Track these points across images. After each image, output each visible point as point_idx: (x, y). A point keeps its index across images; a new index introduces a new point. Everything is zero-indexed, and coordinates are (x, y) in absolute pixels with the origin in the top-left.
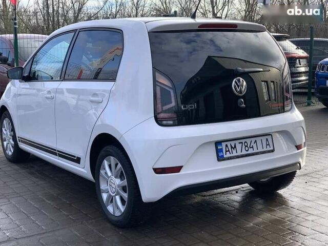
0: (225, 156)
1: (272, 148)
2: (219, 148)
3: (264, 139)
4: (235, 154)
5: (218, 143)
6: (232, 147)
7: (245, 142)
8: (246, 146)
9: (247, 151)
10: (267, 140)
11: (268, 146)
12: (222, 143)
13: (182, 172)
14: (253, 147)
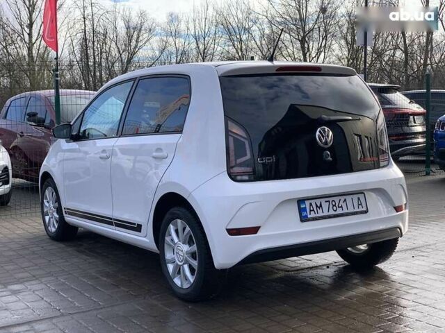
0: (309, 216)
1: (365, 209)
2: (302, 206)
3: (355, 197)
4: (320, 214)
5: (300, 201)
6: (317, 206)
7: (333, 201)
8: (333, 206)
9: (336, 211)
10: (359, 199)
11: (360, 206)
12: (306, 202)
13: (260, 233)
14: (342, 207)
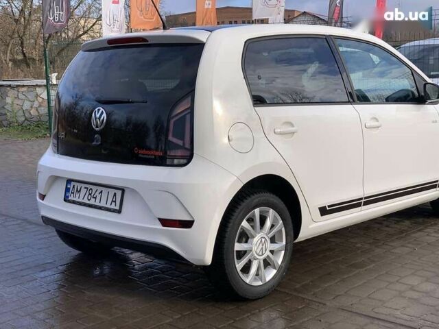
1: (117, 208)
2: (69, 186)
5: (69, 181)
6: (77, 190)
7: (91, 189)
8: (90, 194)
9: (89, 200)
11: (113, 204)
14: (96, 198)
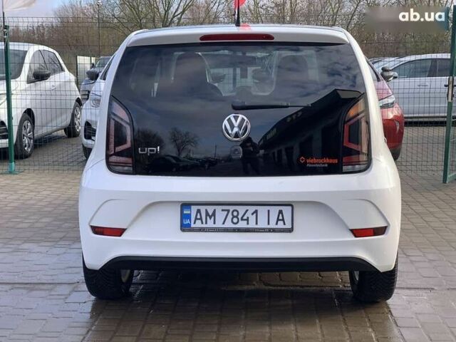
0: (193, 226)
1: (288, 226)
3: (275, 209)
4: (210, 224)
5: (186, 205)
6: (207, 214)
7: (235, 210)
8: (234, 217)
9: (236, 224)
12: (193, 207)
13: (124, 236)
14: (247, 220)
